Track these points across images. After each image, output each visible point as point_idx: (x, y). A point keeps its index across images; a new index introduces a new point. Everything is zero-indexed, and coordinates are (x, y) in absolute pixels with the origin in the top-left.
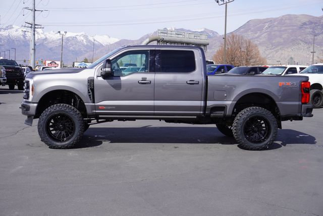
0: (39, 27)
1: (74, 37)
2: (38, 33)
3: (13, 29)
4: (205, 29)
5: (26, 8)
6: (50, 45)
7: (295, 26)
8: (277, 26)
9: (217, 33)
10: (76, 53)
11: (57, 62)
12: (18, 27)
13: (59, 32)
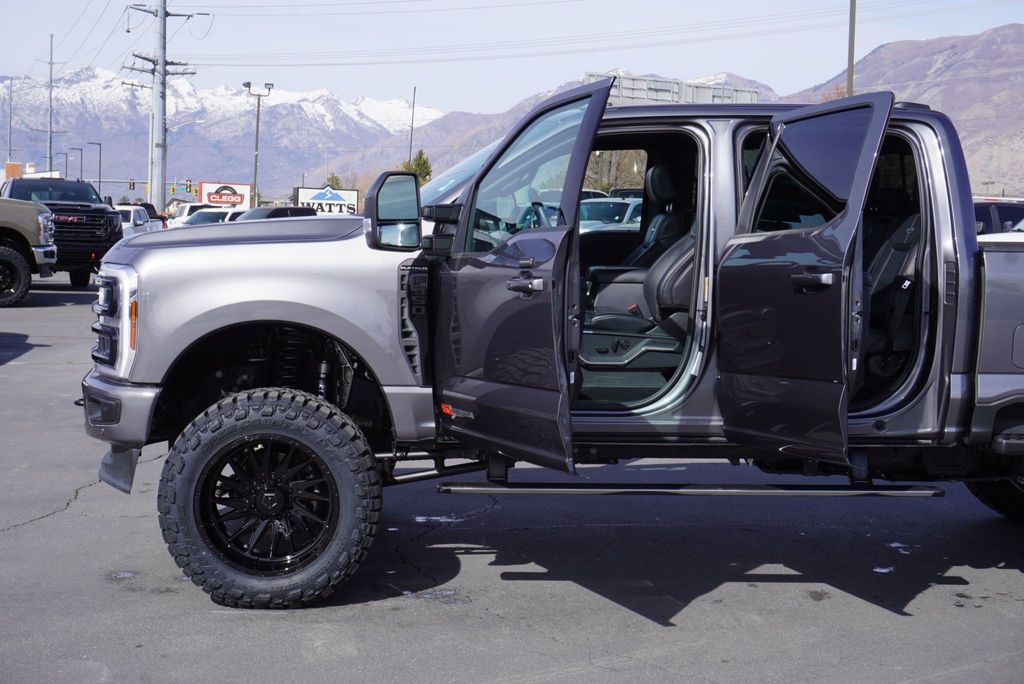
0: (180, 69)
1: (292, 106)
2: (176, 93)
3: (96, 82)
4: (730, 76)
5: (137, 7)
6: (217, 133)
8: (974, 66)
9: (769, 89)
10: (302, 158)
11: (239, 189)
12: (110, 74)
13: (248, 85)
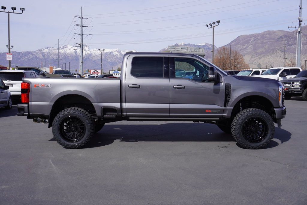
0: (86, 46)
1: (110, 52)
2: (85, 50)
3: (68, 48)
4: (206, 43)
5: (76, 33)
6: (94, 59)
7: (273, 39)
8: (260, 40)
10: (113, 64)
11: (98, 71)
12: (71, 47)
13: (99, 50)
